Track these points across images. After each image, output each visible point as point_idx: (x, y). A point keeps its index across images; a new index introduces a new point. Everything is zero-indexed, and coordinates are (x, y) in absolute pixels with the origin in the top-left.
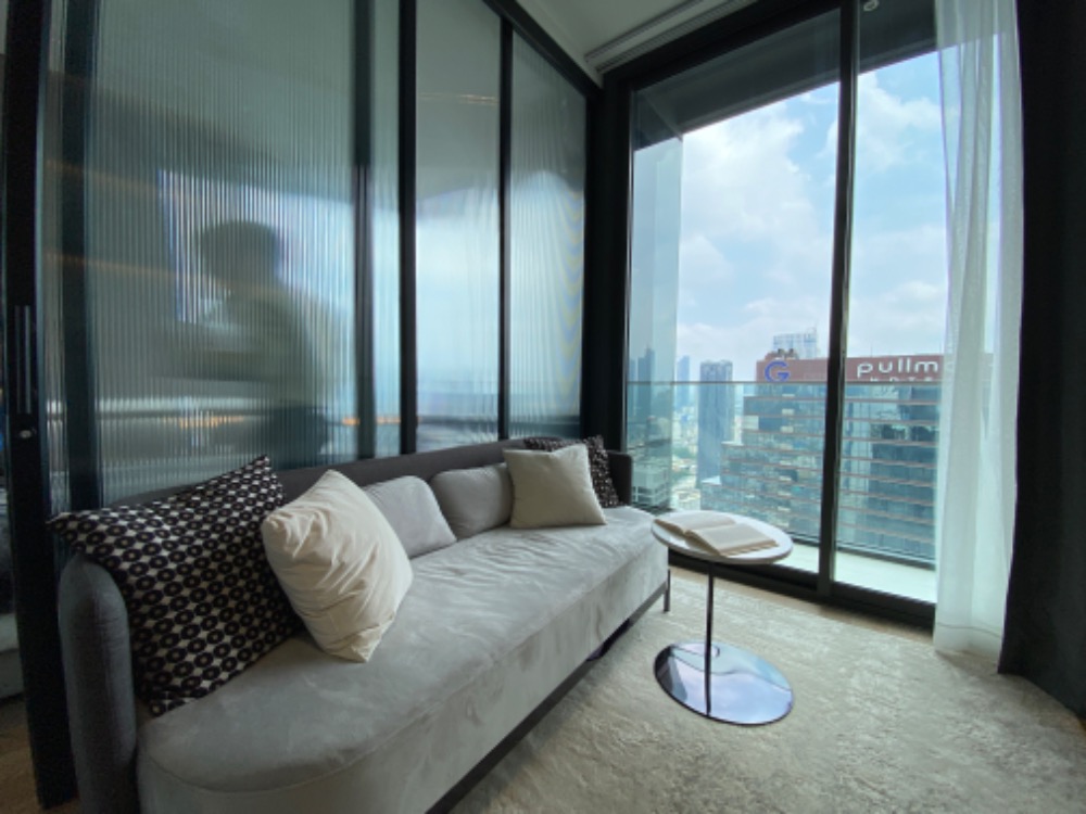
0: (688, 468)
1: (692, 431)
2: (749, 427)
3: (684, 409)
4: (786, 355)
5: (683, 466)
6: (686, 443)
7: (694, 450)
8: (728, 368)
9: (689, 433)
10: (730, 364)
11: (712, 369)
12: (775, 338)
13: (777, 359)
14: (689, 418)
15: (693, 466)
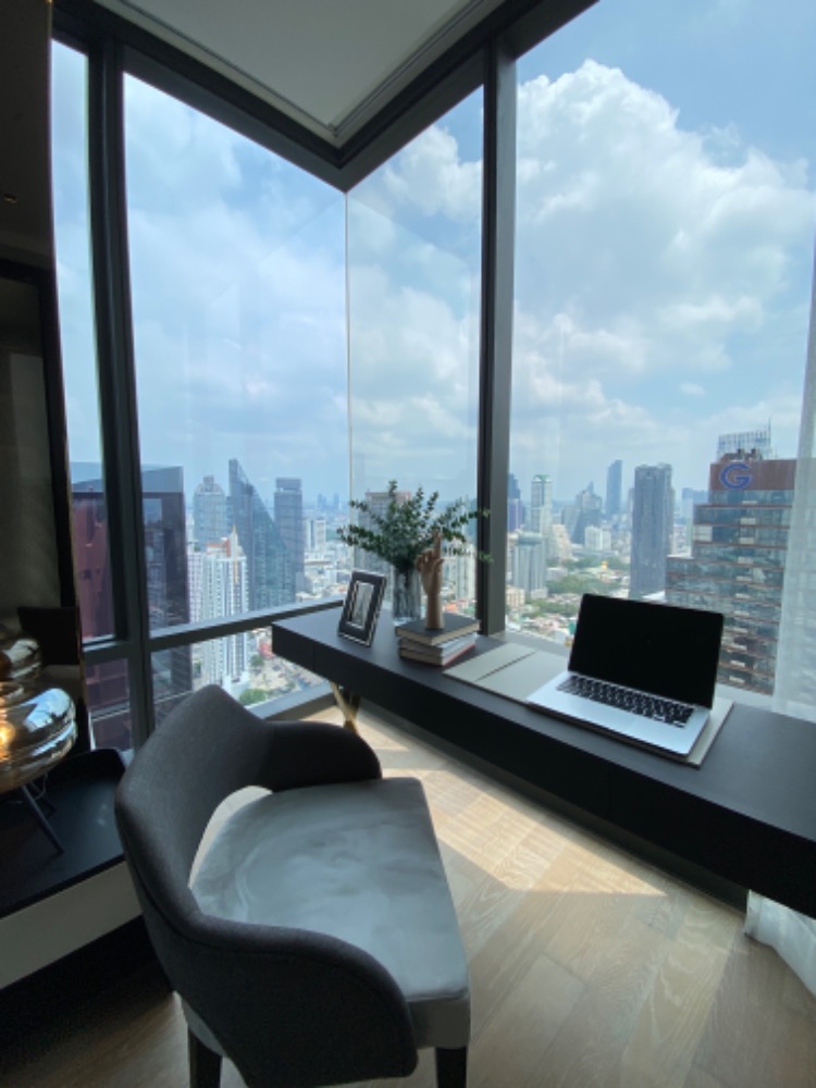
0: (619, 580)
1: (624, 540)
2: (702, 538)
3: (615, 517)
4: (748, 456)
5: (614, 577)
6: (617, 553)
7: (627, 560)
8: (667, 473)
9: (620, 543)
10: (668, 468)
11: (648, 474)
12: (720, 438)
13: (735, 461)
14: (621, 526)
15: (625, 578)
